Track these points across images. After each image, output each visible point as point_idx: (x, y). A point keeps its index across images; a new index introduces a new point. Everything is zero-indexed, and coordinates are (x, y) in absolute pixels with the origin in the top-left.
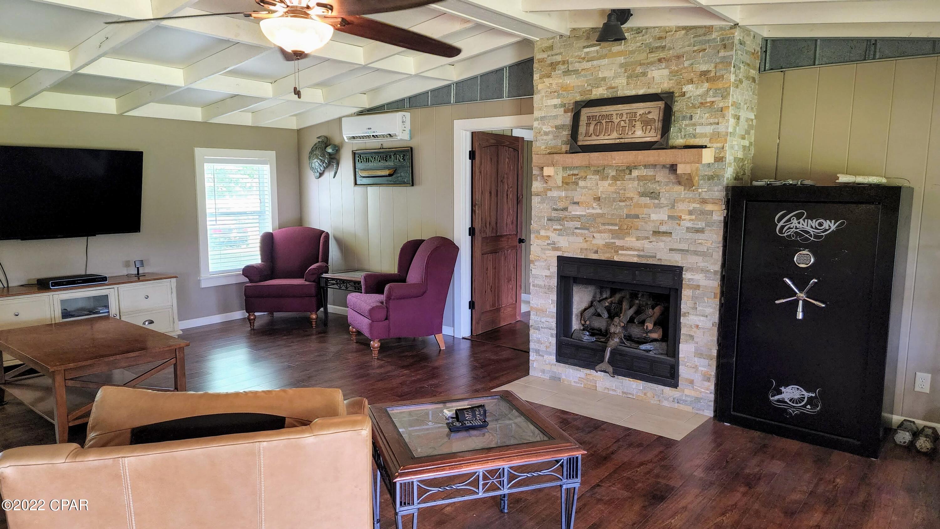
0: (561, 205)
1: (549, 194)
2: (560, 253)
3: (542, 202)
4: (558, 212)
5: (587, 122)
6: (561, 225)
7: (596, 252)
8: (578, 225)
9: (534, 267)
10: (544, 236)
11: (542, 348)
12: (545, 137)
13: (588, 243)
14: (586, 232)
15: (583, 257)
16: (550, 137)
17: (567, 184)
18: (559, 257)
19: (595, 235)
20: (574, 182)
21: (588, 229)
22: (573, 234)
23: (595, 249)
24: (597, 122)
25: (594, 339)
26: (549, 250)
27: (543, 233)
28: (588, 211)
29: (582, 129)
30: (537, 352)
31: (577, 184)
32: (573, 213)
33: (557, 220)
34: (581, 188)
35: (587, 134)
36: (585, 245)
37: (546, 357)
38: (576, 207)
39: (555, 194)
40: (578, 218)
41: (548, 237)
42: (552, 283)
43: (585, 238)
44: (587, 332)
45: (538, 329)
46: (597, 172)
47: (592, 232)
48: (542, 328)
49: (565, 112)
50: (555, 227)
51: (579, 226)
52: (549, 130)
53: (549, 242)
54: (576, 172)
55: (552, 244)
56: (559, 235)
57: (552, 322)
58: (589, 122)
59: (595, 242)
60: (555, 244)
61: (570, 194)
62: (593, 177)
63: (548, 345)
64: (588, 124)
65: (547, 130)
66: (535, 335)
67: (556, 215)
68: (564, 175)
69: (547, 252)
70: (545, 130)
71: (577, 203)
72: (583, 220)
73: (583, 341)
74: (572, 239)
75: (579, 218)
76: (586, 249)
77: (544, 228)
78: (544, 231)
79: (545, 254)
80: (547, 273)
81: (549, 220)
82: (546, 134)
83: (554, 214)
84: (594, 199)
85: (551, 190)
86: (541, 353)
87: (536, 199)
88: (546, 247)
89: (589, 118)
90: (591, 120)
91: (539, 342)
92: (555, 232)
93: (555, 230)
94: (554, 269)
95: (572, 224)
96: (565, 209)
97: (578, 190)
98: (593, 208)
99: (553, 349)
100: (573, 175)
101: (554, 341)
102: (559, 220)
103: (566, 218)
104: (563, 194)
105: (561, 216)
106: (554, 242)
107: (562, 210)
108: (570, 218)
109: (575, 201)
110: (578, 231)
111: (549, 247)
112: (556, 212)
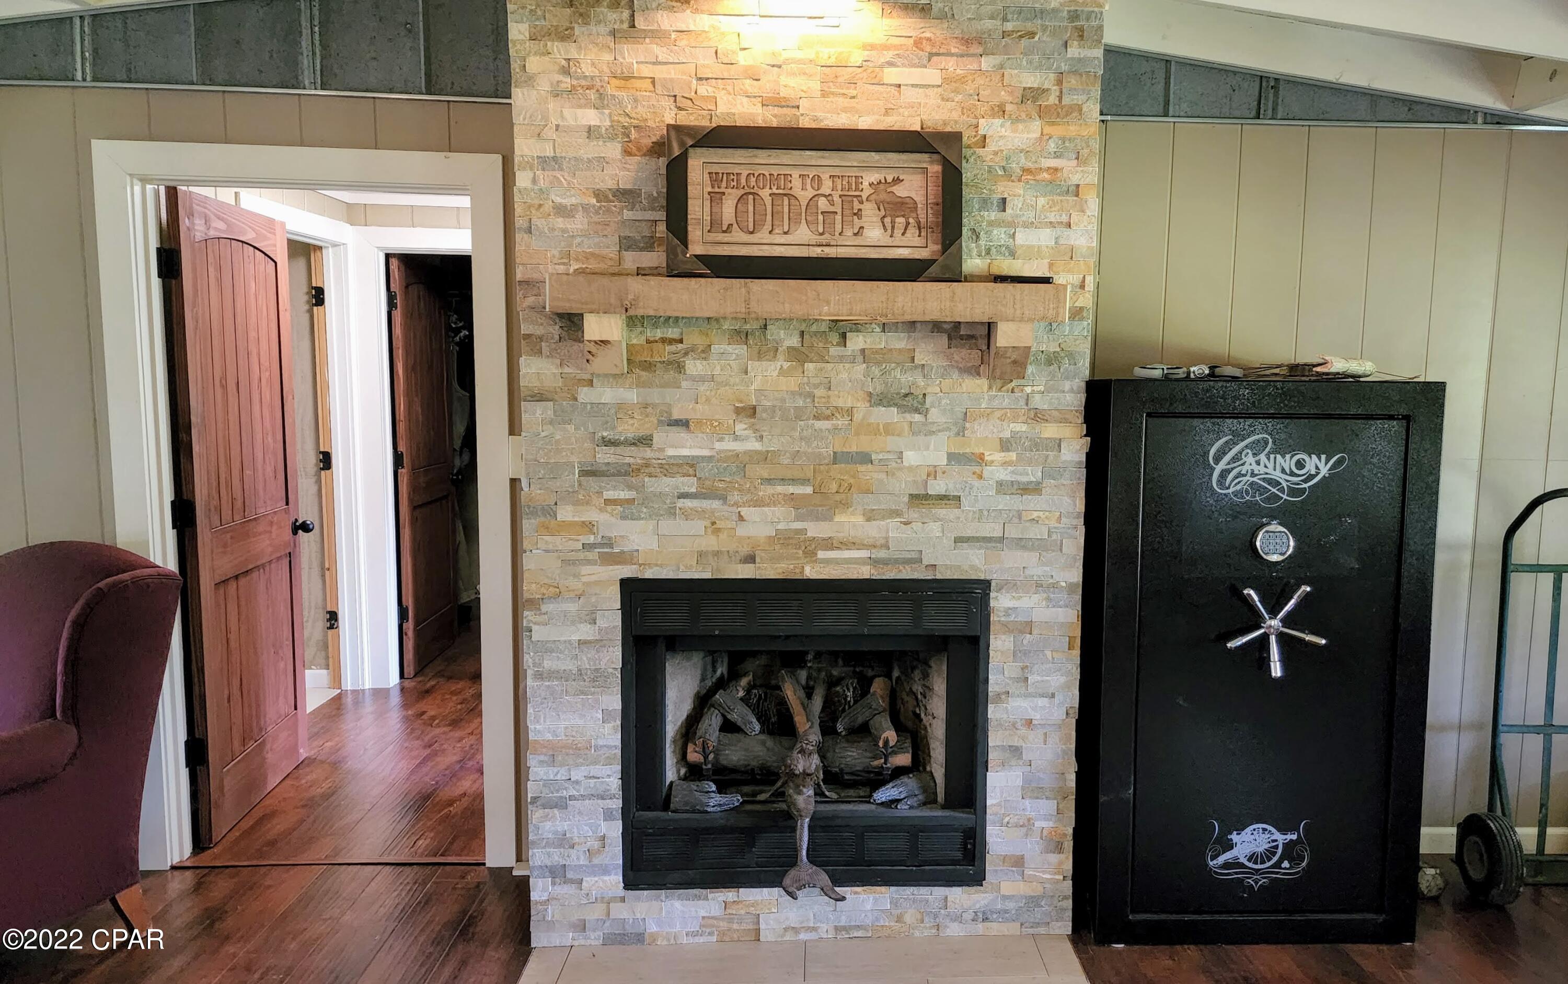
0: (628, 429)
1: (585, 395)
2: (628, 571)
3: (561, 419)
4: (619, 450)
5: (710, 189)
6: (630, 487)
7: (750, 559)
8: (690, 485)
9: (539, 619)
10: (572, 524)
11: (577, 858)
12: (560, 222)
13: (723, 536)
14: (716, 504)
15: (707, 575)
16: (579, 223)
17: (648, 366)
18: (626, 584)
19: (744, 511)
20: (670, 363)
21: (724, 499)
22: (672, 512)
23: (745, 550)
24: (742, 192)
25: (735, 799)
26: (589, 562)
27: (566, 513)
28: (718, 446)
29: (697, 209)
30: (558, 873)
31: (680, 368)
32: (670, 452)
33: (619, 474)
34: (693, 379)
35: (715, 224)
36: (711, 543)
37: (588, 882)
38: (678, 434)
39: (606, 394)
40: (690, 465)
41: (589, 527)
42: (605, 661)
43: (713, 523)
44: (711, 783)
45: (561, 804)
46: (741, 336)
47: (736, 504)
48: (571, 798)
49: (627, 153)
50: (609, 494)
51: (693, 490)
52: (574, 201)
53: (591, 539)
54: (673, 333)
55: (602, 545)
56: (624, 518)
57: (609, 776)
58: (717, 190)
59: (742, 531)
60: (611, 546)
61: (655, 395)
62: (730, 348)
63: (596, 845)
64: (716, 198)
65: (568, 201)
66: (548, 825)
67: (612, 459)
68: (635, 341)
69: (585, 570)
70: (558, 200)
71: (684, 424)
72: (705, 470)
73: (707, 812)
74: (668, 526)
75: (692, 466)
76: (717, 554)
77: (570, 497)
78: (569, 508)
79: (576, 576)
80: (585, 632)
81: (585, 473)
82: (562, 211)
83: (605, 456)
84: (738, 411)
85: (590, 383)
86: (570, 875)
87: (539, 412)
88: (581, 555)
89: (715, 179)
90: (724, 184)
91: (563, 841)
92: (609, 508)
93: (608, 502)
94: (612, 620)
95: (666, 484)
96: (645, 441)
97: (684, 384)
98: (736, 438)
99: (615, 854)
100: (663, 340)
101: (615, 830)
102: (625, 472)
103: (647, 465)
104: (632, 396)
105: (627, 460)
106: (610, 538)
107: (634, 444)
108: (661, 466)
109: (676, 416)
110: (688, 503)
111: (593, 555)
112: (612, 449)
